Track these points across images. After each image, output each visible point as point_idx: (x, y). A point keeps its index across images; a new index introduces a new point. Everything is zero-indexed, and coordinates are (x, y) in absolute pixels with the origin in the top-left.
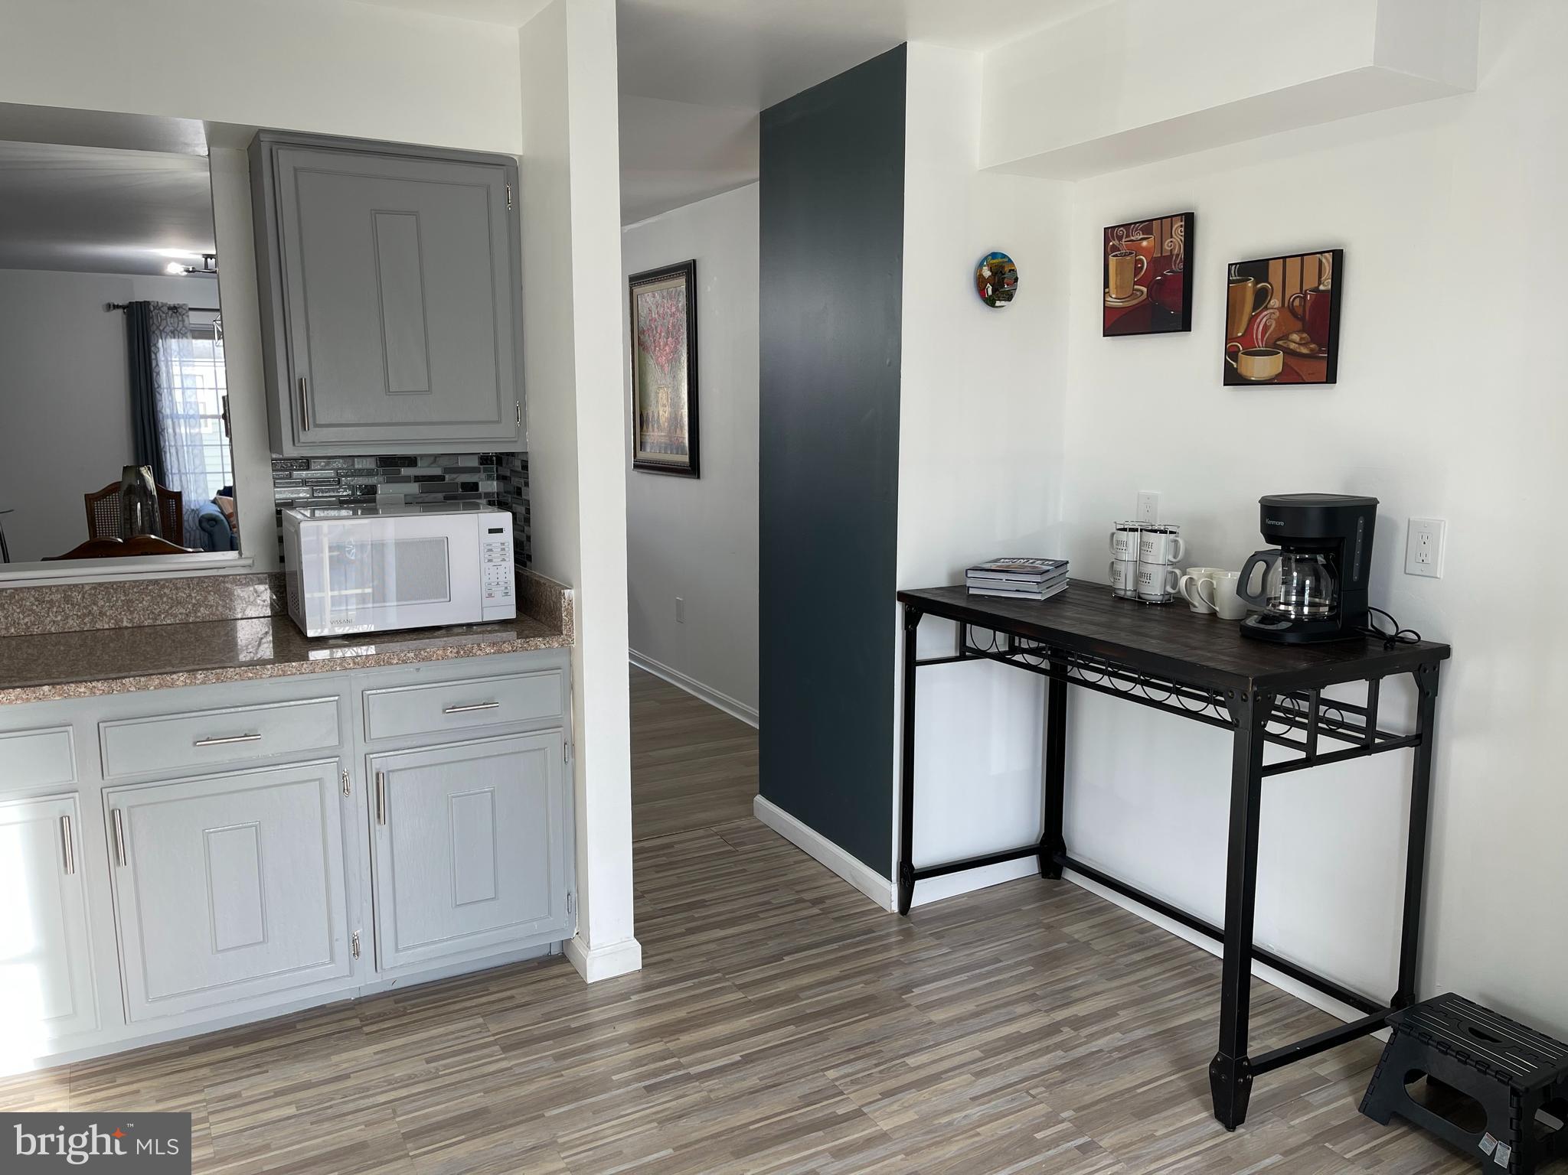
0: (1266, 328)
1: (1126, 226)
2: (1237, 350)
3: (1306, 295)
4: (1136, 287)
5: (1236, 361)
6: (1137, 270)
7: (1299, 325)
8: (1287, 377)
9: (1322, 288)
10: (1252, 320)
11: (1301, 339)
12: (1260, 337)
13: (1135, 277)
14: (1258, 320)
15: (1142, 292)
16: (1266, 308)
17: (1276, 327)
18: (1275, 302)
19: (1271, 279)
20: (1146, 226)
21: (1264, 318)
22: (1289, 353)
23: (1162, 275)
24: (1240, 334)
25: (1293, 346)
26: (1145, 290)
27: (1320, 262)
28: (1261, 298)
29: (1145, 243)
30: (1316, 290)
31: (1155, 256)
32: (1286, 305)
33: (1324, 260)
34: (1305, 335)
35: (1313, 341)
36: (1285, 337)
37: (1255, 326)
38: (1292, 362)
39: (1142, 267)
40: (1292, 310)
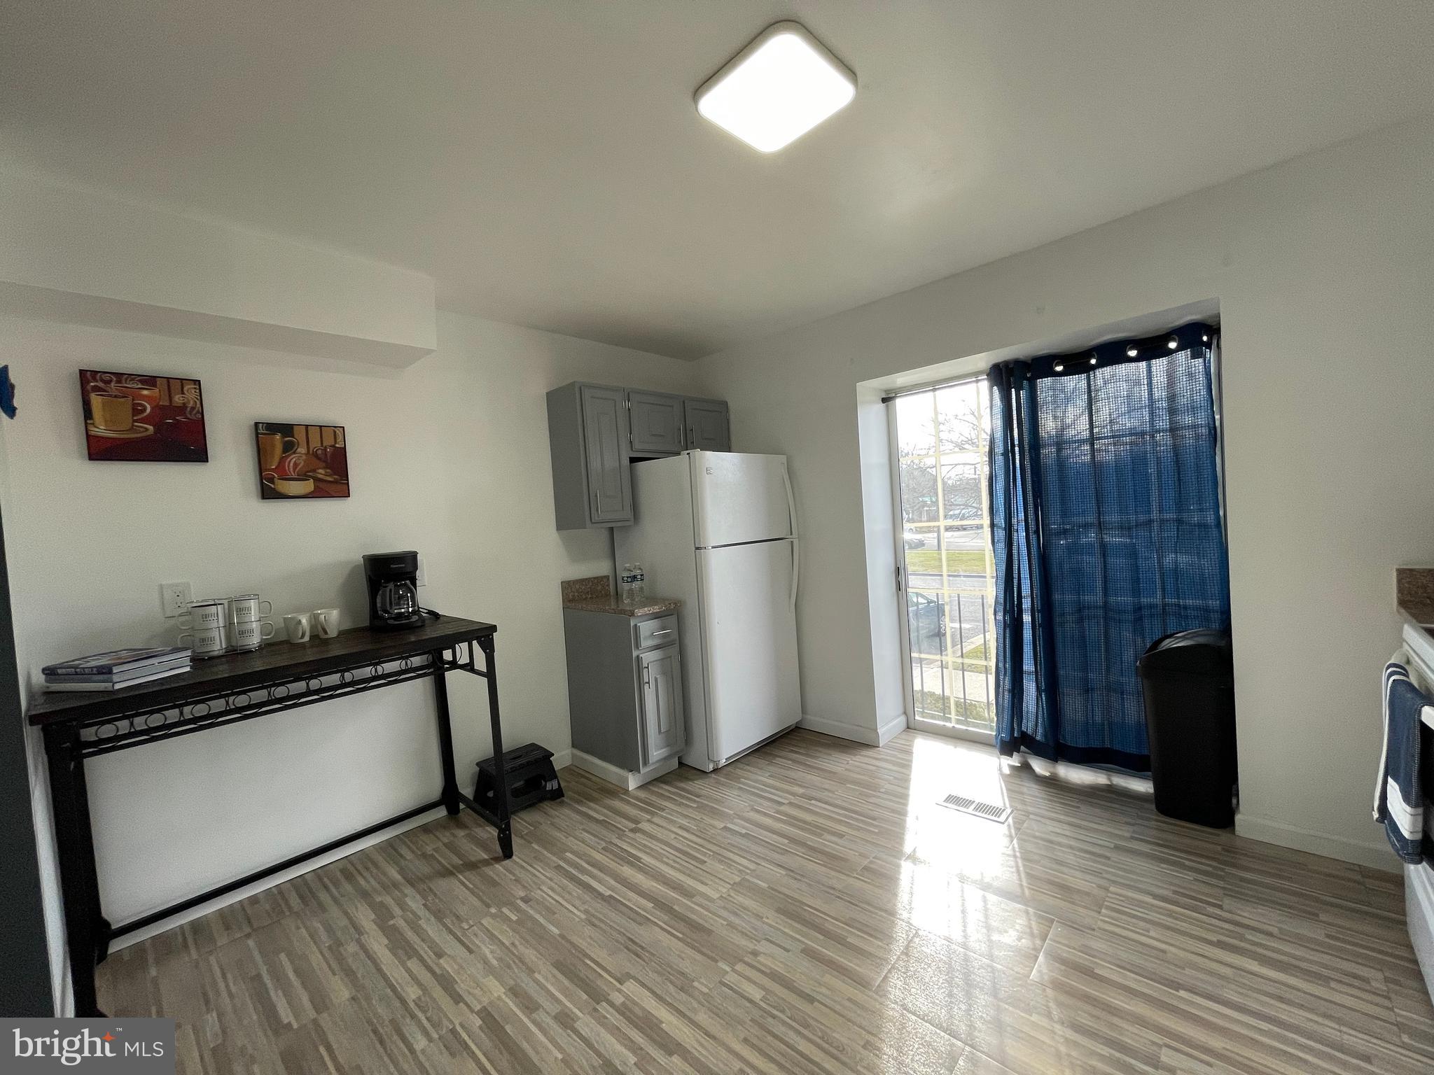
0: (296, 465)
1: (119, 376)
2: (272, 476)
3: (326, 447)
4: (136, 424)
5: (273, 483)
6: (137, 410)
7: (324, 464)
8: (320, 492)
9: (337, 445)
10: (282, 460)
11: (326, 472)
12: (292, 470)
13: (133, 416)
14: (289, 460)
15: (147, 430)
16: (294, 453)
17: (304, 466)
18: (302, 450)
19: (296, 436)
20: (150, 381)
21: (293, 459)
22: (316, 480)
23: (174, 419)
24: (274, 467)
25: (320, 476)
26: (151, 428)
27: (335, 432)
28: (289, 447)
29: (145, 392)
30: (333, 446)
31: (161, 403)
32: (311, 452)
33: (338, 432)
34: (328, 470)
35: (335, 474)
36: (314, 471)
37: (287, 464)
38: (321, 485)
39: (145, 410)
40: (316, 455)
